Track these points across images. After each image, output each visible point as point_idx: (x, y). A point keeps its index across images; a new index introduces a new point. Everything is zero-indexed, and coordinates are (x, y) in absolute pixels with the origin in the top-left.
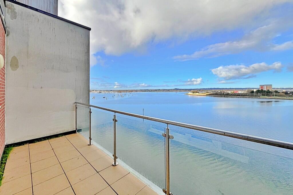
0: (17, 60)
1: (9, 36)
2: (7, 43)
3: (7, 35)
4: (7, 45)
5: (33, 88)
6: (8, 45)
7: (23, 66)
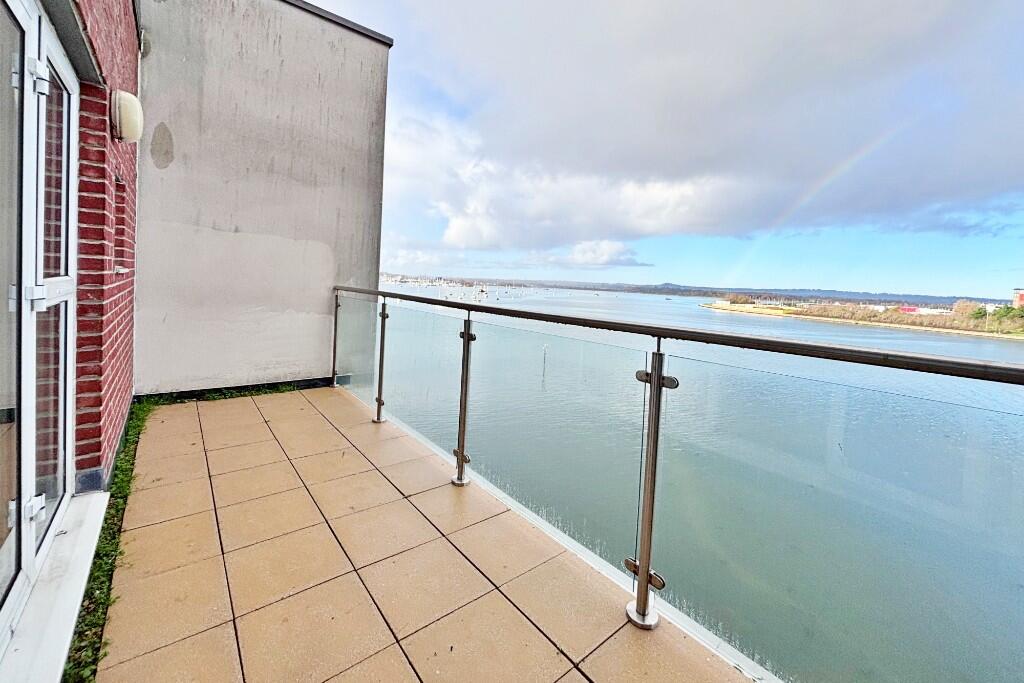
0: (170, 135)
1: (150, 56)
2: (143, 80)
3: (143, 56)
4: (142, 87)
5: (214, 228)
6: (145, 88)
7: (185, 156)
